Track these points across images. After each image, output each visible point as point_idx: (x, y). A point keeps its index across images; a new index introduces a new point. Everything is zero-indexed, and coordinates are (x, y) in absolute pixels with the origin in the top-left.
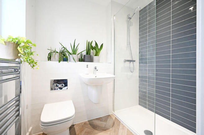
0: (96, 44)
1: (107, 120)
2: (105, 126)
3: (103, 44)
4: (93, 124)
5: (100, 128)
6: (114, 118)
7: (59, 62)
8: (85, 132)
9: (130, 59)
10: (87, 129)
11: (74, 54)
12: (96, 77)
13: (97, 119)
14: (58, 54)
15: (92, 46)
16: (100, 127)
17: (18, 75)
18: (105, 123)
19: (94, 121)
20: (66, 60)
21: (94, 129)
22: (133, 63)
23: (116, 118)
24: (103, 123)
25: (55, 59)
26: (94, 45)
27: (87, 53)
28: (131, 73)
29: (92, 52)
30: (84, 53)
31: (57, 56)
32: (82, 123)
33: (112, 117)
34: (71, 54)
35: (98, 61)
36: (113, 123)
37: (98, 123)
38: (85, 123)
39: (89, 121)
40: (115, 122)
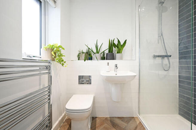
0: (119, 41)
1: (129, 122)
2: (125, 127)
3: (126, 40)
4: (113, 121)
5: (119, 128)
6: (138, 122)
7: (85, 61)
8: (104, 127)
9: (164, 54)
10: (106, 124)
11: (97, 53)
12: (116, 74)
13: (118, 117)
14: (84, 54)
15: (115, 44)
16: (120, 126)
17: (49, 71)
18: (126, 124)
19: (115, 119)
20: (91, 59)
21: (113, 126)
22: (168, 59)
23: (140, 122)
24: (124, 124)
25: (82, 58)
26: (116, 42)
27: (109, 52)
28: (164, 71)
29: (115, 50)
30: (107, 52)
31: (83, 56)
32: (104, 117)
33: (136, 120)
34: (95, 53)
35: (121, 58)
36: (135, 126)
37: (118, 122)
38: (106, 119)
39: (110, 117)
40: (138, 127)
